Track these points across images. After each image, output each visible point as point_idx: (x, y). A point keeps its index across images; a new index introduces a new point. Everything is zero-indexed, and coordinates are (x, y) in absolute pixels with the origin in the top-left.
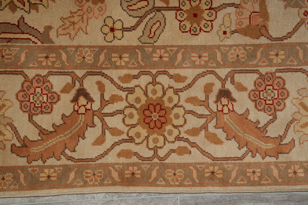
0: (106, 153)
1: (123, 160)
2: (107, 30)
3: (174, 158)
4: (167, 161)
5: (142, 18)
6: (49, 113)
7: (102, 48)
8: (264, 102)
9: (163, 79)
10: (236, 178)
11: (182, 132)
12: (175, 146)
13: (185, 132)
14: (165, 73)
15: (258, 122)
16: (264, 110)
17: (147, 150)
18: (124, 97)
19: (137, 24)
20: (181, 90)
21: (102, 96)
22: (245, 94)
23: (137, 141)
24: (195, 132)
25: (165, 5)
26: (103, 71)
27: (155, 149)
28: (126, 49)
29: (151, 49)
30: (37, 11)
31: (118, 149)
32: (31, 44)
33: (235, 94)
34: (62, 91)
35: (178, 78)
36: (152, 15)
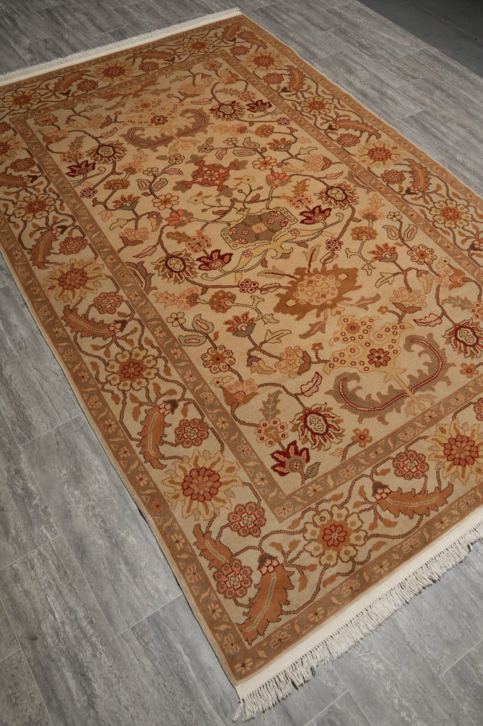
0: (89, 355)
1: (89, 366)
2: (175, 316)
3: (108, 396)
4: (103, 392)
5: (195, 331)
6: (100, 313)
7: (160, 319)
8: (183, 432)
9: (161, 363)
10: (114, 443)
11: (129, 392)
12: (116, 392)
13: (131, 394)
14: (166, 361)
15: (166, 436)
16: (177, 435)
17: (105, 377)
18: (135, 346)
19: (189, 330)
20: (160, 377)
21: (128, 334)
22: (182, 417)
23: (108, 368)
24: (134, 399)
25: (212, 339)
26: (146, 328)
27: (108, 381)
28: (169, 332)
29: (177, 346)
30: (163, 279)
31: (96, 360)
32: (140, 285)
33: (178, 411)
34: (118, 313)
35: (167, 371)
36: (201, 335)
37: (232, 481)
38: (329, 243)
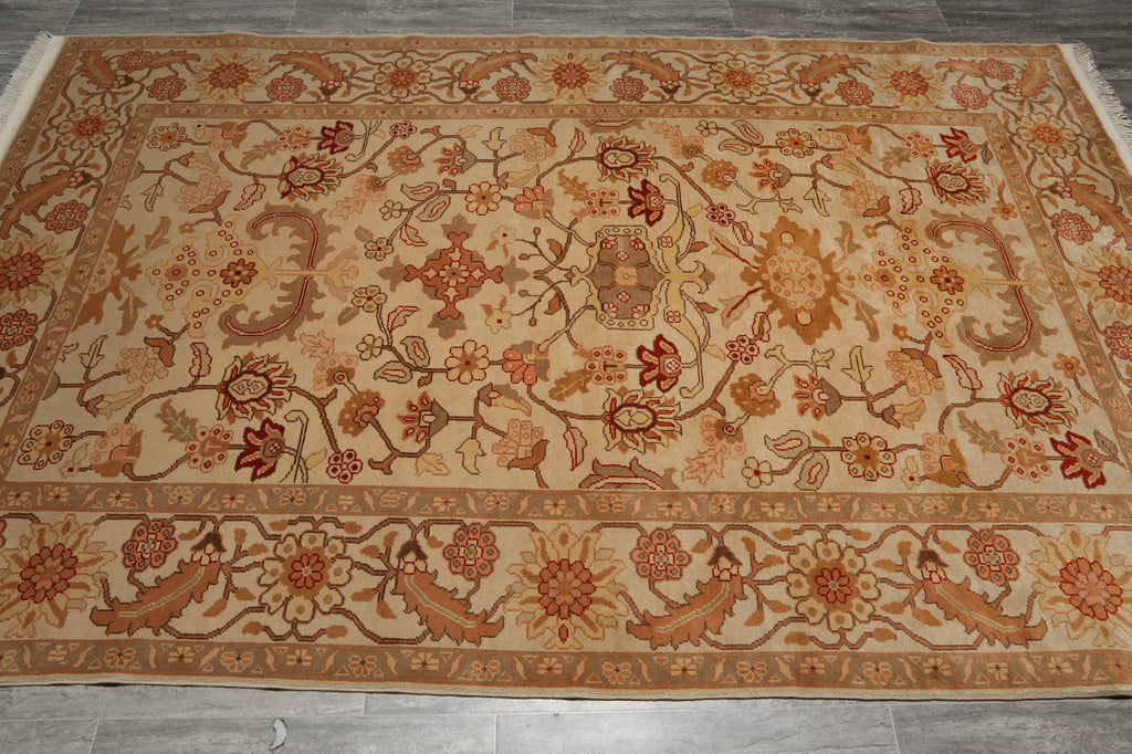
0: (768, 637)
1: (794, 647)
2: (750, 473)
3: (872, 646)
4: (861, 650)
5: (795, 460)
6: (678, 579)
7: (746, 496)
8: (987, 568)
9: (838, 536)
10: (972, 677)
11: (877, 608)
12: (873, 626)
13: (883, 608)
14: (839, 527)
15: (986, 595)
16: (989, 578)
17: (829, 633)
18: (784, 558)
19: (791, 466)
20: (866, 551)
23: (812, 620)
24: (896, 608)
25: (824, 445)
26: (750, 524)
27: (842, 632)
28: (779, 496)
29: (814, 498)
30: (655, 451)
31: (785, 631)
32: (648, 490)
33: (944, 557)
34: (694, 550)
35: (860, 535)
36: (808, 456)
37: (1096, 547)
38: (713, 217)
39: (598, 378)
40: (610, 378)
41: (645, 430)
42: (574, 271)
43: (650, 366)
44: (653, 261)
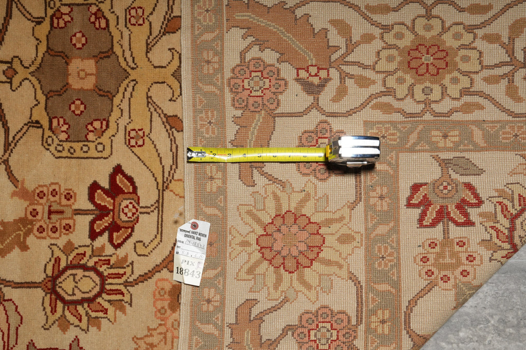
39: (41, 230)
40: (54, 229)
41: (90, 301)
42: (16, 65)
43: (102, 212)
44: (117, 50)
